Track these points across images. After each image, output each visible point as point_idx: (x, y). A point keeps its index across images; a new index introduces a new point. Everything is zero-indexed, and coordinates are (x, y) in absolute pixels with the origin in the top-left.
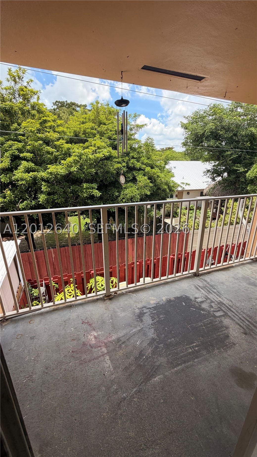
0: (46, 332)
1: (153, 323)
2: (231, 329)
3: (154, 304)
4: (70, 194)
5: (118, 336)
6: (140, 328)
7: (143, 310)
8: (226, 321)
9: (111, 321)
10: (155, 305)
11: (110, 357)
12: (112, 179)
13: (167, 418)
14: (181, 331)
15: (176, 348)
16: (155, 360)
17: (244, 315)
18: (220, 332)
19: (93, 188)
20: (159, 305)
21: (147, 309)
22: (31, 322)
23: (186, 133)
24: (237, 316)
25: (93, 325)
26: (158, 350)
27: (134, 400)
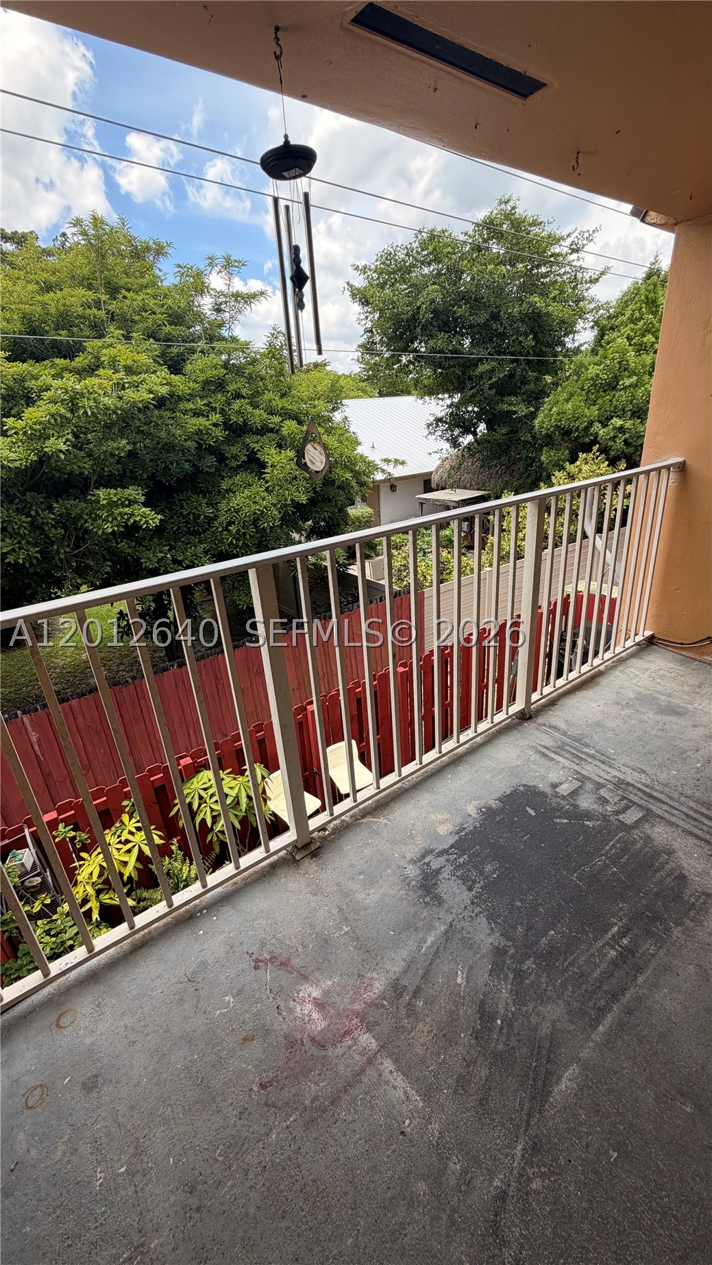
0: (134, 1042)
1: (476, 897)
2: (680, 854)
3: (451, 833)
4: (56, 529)
5: (391, 975)
6: (446, 927)
7: (428, 864)
8: (660, 834)
9: (346, 929)
10: (457, 837)
11: (396, 1061)
12: (187, 466)
13: (652, 1212)
14: (563, 900)
15: (572, 958)
16: (534, 1019)
17: (692, 804)
18: (658, 871)
19: (131, 503)
20: (467, 834)
21: (438, 856)
22: (65, 1021)
23: (367, 317)
24: (677, 809)
25: (295, 962)
26: (528, 981)
27: (534, 1186)
